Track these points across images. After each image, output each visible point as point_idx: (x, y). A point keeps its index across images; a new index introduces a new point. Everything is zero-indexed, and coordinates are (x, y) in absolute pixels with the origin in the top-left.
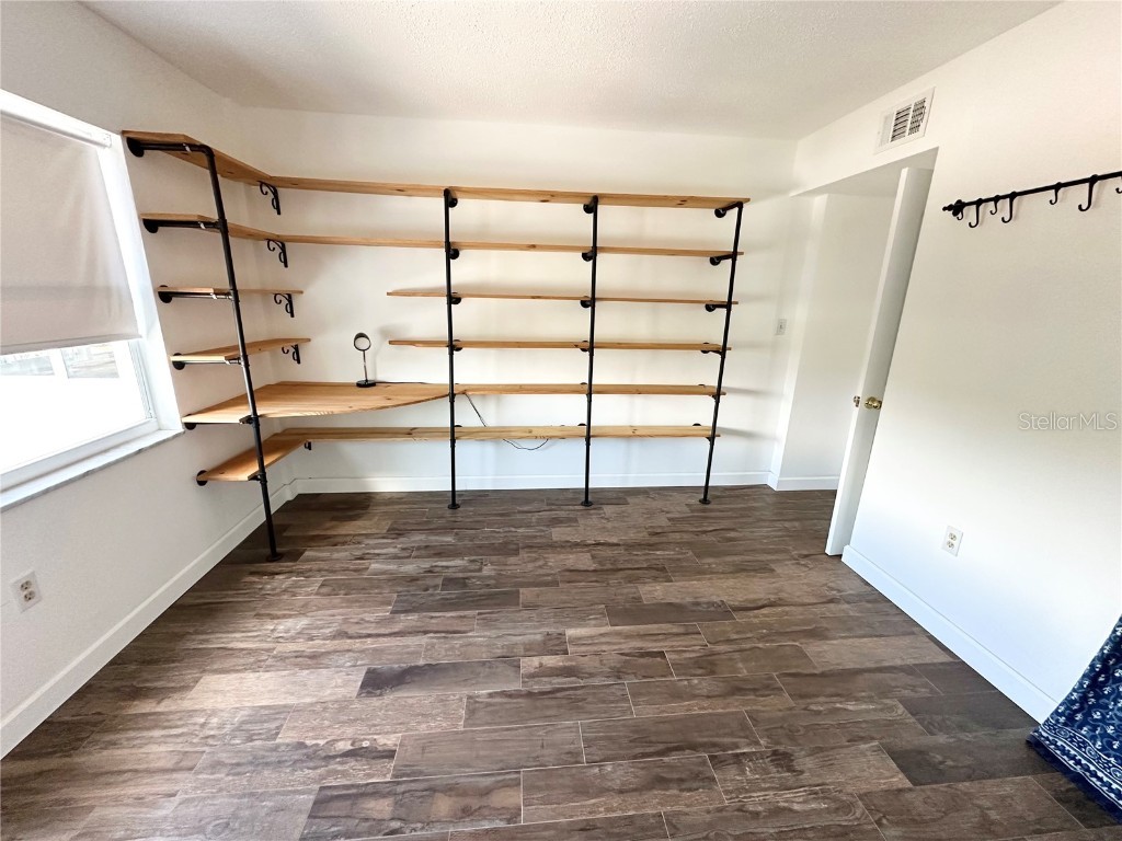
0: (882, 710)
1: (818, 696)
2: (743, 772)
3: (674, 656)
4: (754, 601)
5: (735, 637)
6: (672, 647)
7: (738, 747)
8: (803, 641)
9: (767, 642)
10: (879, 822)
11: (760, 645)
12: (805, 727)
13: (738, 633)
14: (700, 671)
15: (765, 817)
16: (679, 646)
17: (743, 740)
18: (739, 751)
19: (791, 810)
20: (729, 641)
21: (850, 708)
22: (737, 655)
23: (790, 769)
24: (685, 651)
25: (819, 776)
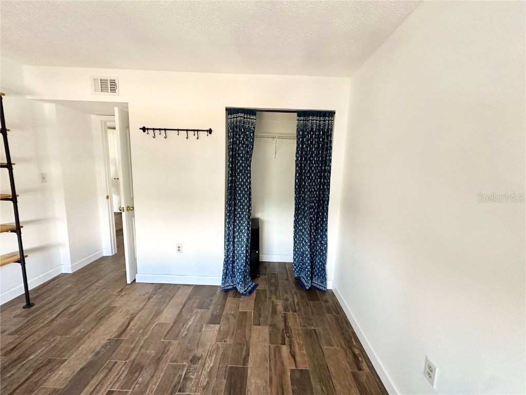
0: (196, 315)
1: (180, 331)
2: (191, 379)
3: (118, 385)
4: (123, 325)
5: (133, 345)
6: (111, 383)
7: (181, 375)
8: (156, 320)
9: (146, 333)
10: (225, 341)
11: (146, 337)
12: (188, 343)
13: (132, 343)
14: (137, 375)
15: (210, 380)
16: (114, 378)
17: (180, 371)
18: (183, 376)
19: (211, 368)
20: (133, 350)
21: (190, 324)
22: (143, 350)
23: (199, 359)
24: (119, 377)
25: (206, 350)
